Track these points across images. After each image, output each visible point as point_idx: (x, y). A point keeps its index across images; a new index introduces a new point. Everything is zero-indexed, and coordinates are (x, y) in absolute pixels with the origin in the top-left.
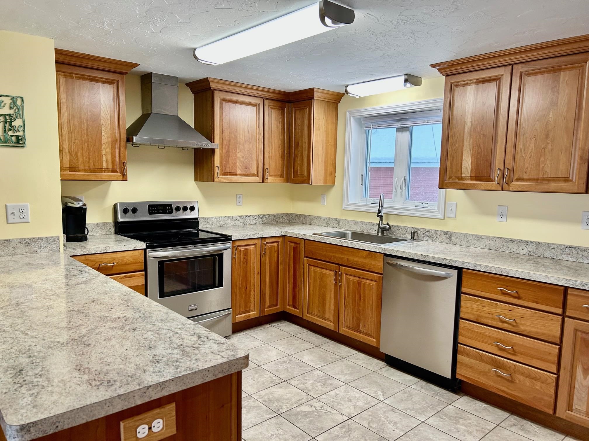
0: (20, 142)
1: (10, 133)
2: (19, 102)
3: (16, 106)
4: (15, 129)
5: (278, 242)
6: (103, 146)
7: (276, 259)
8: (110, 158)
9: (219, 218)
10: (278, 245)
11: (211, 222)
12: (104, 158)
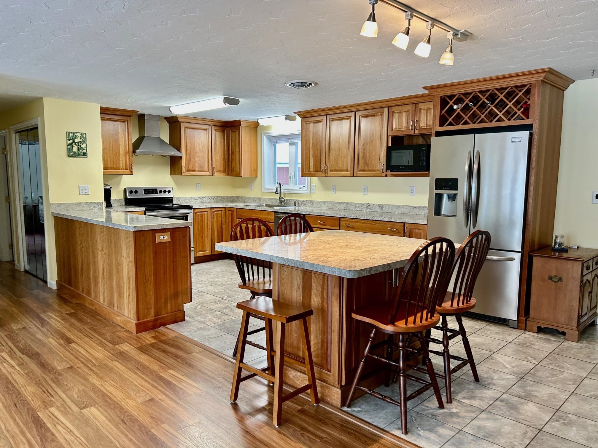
0: (85, 155)
1: (81, 151)
2: (84, 136)
3: (83, 137)
4: (83, 149)
5: (222, 211)
6: (121, 156)
7: (220, 221)
8: (124, 162)
9: (186, 198)
10: (222, 213)
11: (180, 200)
12: (121, 162)
